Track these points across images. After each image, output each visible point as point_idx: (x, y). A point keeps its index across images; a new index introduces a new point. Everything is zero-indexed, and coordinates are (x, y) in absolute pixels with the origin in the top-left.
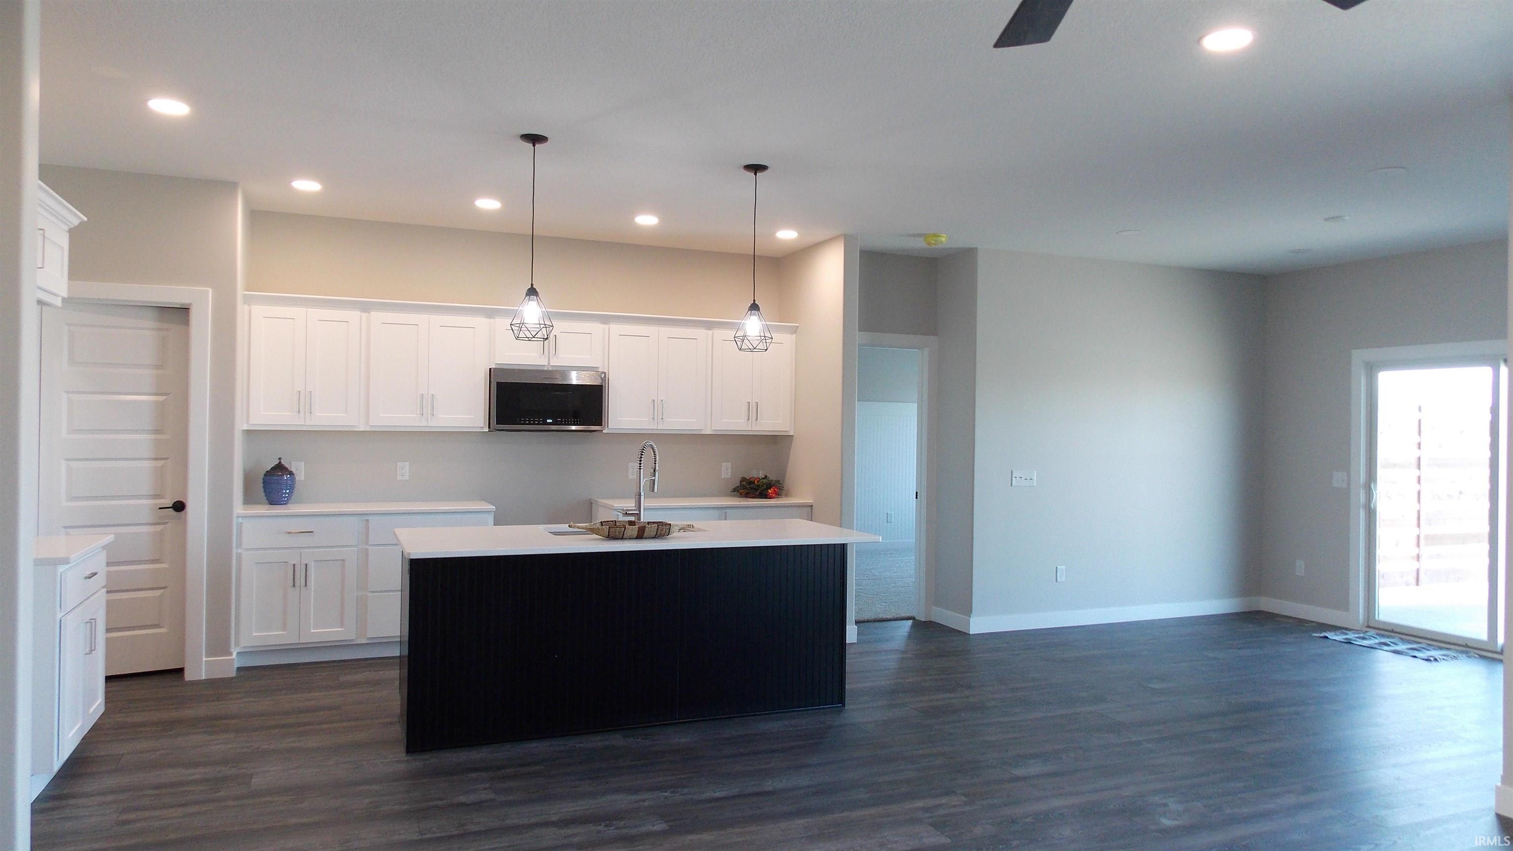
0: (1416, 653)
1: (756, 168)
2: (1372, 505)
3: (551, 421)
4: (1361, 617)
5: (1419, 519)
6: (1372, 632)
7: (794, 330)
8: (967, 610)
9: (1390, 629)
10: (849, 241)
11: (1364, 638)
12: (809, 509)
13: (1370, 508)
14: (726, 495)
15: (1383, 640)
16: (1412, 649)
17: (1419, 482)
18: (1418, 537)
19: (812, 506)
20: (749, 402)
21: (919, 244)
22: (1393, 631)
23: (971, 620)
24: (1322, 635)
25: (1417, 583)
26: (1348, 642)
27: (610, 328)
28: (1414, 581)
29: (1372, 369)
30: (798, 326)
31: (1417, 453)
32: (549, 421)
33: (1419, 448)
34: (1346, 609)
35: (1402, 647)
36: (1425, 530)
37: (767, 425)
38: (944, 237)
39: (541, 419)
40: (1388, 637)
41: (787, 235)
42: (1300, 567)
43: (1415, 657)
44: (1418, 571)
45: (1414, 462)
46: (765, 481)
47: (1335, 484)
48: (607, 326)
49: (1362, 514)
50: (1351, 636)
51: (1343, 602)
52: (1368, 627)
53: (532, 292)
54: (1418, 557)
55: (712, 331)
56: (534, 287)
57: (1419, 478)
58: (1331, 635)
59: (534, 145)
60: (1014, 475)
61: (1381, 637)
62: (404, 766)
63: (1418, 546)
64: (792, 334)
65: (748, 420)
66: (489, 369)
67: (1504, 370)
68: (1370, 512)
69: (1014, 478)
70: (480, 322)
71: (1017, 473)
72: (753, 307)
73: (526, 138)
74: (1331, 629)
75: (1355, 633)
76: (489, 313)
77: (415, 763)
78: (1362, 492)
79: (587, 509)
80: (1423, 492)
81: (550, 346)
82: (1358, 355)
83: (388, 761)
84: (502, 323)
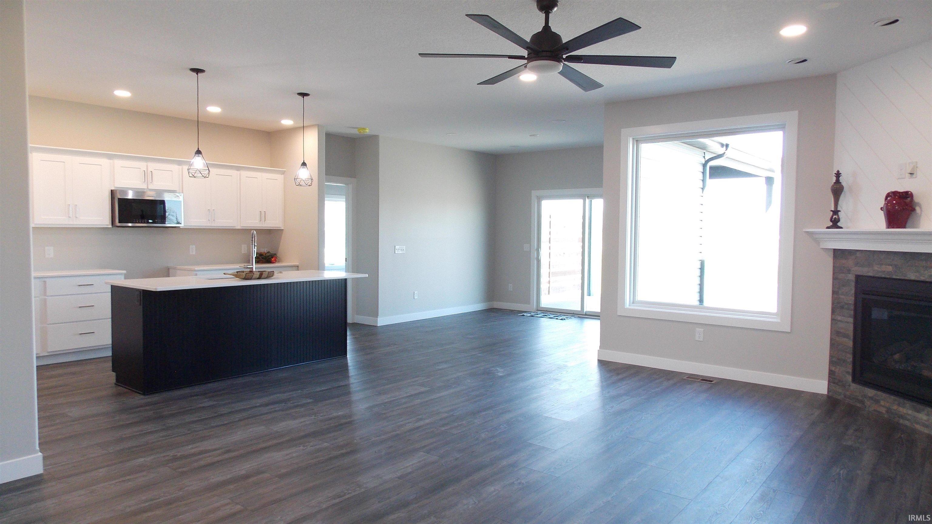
0: (557, 318)
1: (304, 95)
2: (539, 258)
3: (152, 221)
4: (535, 306)
5: (549, 265)
6: (539, 312)
7: (283, 173)
8: (375, 314)
9: (546, 310)
10: (320, 127)
11: (537, 314)
12: (297, 267)
14: (239, 262)
16: (555, 316)
17: (550, 249)
18: (549, 273)
19: (298, 266)
20: (261, 211)
21: (355, 132)
23: (378, 319)
24: (522, 314)
25: (549, 294)
26: (532, 316)
27: (183, 168)
28: (547, 293)
29: (539, 199)
30: (285, 171)
32: (150, 221)
33: (550, 234)
34: (529, 304)
35: (551, 316)
36: (552, 270)
37: (271, 223)
38: (367, 129)
39: (146, 220)
40: (546, 313)
41: (287, 122)
42: (511, 287)
44: (549, 287)
46: (269, 255)
47: (525, 250)
48: (180, 167)
49: (535, 262)
50: (532, 314)
51: (528, 301)
52: (537, 310)
53: (199, 152)
54: (549, 282)
55: (238, 171)
56: (199, 150)
57: (550, 247)
58: (525, 314)
59: (197, 74)
60: (396, 248)
61: (543, 313)
62: (149, 400)
63: (549, 277)
64: (282, 175)
65: (260, 221)
66: (111, 190)
67: (587, 201)
68: (539, 261)
69: (396, 250)
70: (104, 162)
71: (397, 247)
72: (304, 164)
73: (193, 70)
74: (525, 312)
75: (534, 312)
76: (110, 157)
77: (155, 398)
78: (536, 253)
79: (167, 272)
80: (550, 253)
81: (148, 177)
82: (534, 193)
83: (138, 399)
84: (118, 163)
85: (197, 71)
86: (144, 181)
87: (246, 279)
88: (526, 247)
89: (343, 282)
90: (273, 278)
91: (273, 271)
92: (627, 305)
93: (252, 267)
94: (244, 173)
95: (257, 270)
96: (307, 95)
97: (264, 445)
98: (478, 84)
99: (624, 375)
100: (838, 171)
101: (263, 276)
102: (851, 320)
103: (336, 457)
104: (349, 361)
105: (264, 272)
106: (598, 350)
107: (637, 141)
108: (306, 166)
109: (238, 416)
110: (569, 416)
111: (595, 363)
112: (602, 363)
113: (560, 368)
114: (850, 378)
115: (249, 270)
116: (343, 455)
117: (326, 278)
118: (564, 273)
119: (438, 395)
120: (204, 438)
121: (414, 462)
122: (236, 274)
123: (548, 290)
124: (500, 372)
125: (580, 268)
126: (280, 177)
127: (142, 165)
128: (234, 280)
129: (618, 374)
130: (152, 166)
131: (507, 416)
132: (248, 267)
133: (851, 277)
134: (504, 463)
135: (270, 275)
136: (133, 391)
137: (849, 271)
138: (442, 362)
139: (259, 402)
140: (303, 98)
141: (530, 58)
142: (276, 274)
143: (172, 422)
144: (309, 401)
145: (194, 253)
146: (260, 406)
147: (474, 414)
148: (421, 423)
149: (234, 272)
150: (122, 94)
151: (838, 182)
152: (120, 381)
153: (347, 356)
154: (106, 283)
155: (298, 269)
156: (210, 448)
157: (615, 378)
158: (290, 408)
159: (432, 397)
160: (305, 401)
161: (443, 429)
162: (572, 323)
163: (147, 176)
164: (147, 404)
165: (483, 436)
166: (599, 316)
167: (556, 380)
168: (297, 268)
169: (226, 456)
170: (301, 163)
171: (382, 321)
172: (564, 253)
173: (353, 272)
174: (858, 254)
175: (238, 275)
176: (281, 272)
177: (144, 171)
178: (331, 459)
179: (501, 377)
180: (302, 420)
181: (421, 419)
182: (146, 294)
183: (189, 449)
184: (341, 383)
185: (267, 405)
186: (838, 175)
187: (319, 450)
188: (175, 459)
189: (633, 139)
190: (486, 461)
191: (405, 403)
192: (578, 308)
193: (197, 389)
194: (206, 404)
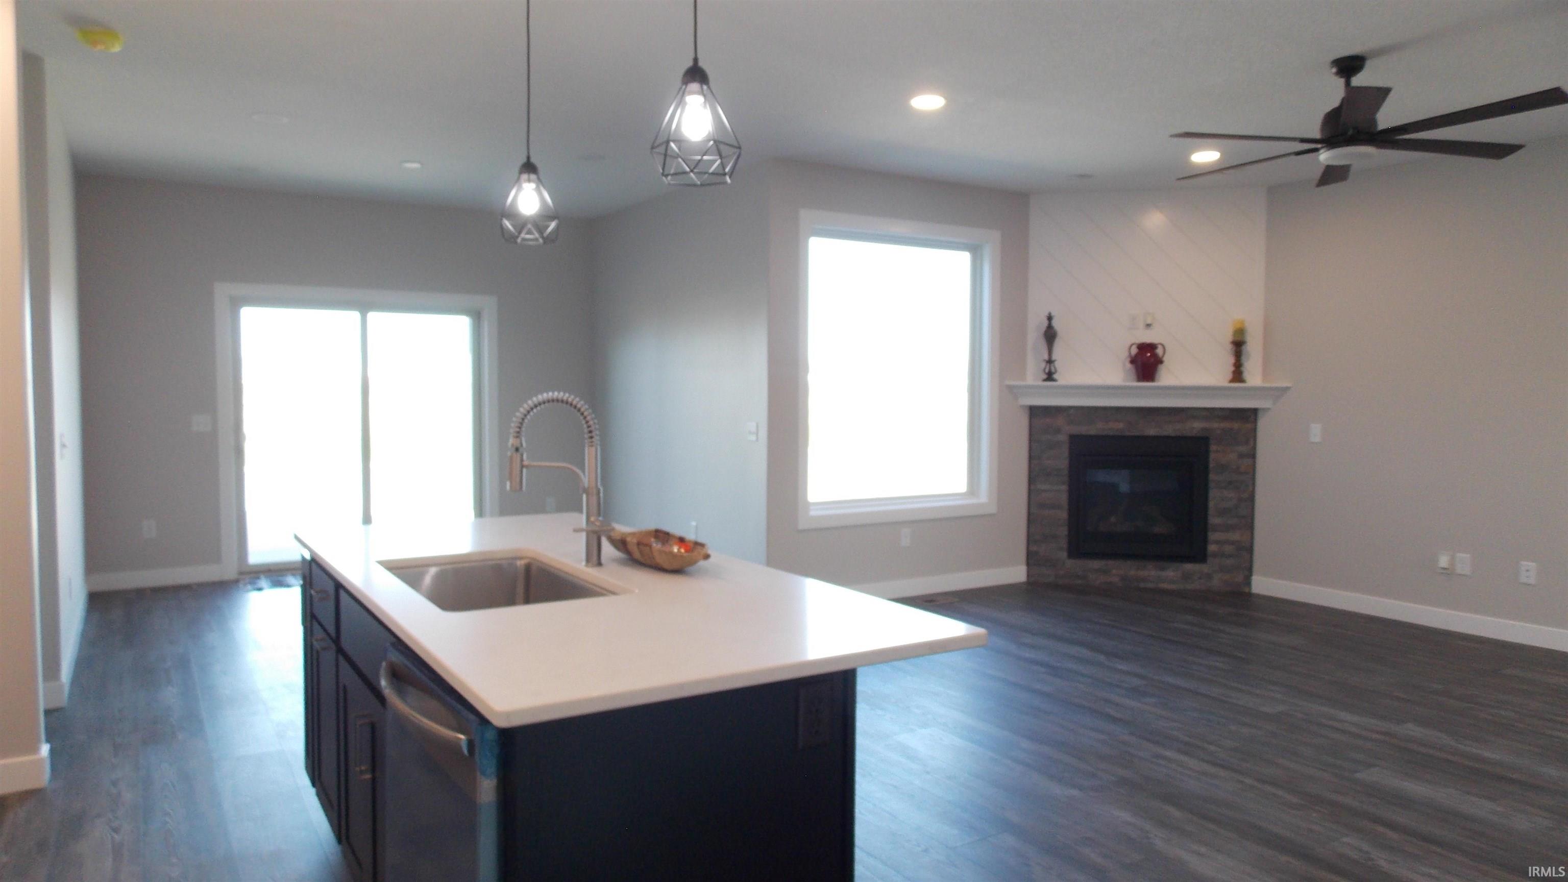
34: (219, 561)
42: (149, 529)
47: (196, 429)
78: (232, 434)
92: (810, 511)
100: (1050, 314)
102: (1064, 488)
114: (1064, 555)
133: (1063, 438)
137: (1058, 431)
151: (1050, 327)
174: (1072, 411)
186: (1050, 318)
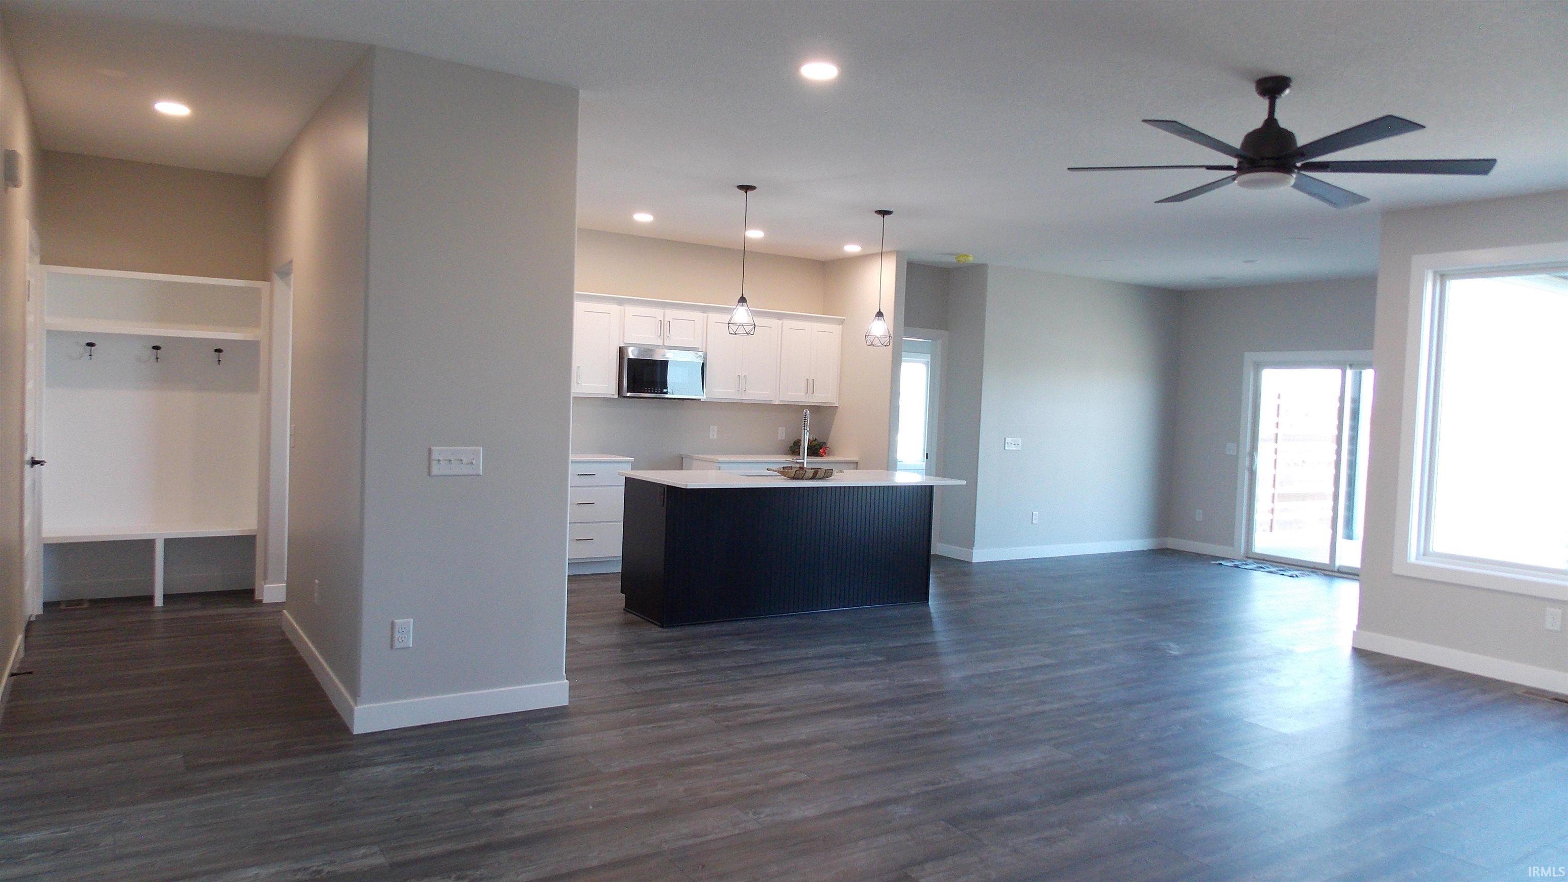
0: (1283, 573)
1: (884, 213)
2: (1254, 468)
4: (1242, 550)
5: (1274, 481)
6: (1250, 561)
7: (842, 322)
8: (970, 543)
9: (1262, 558)
10: (899, 255)
11: (1246, 564)
13: (1252, 470)
14: (786, 454)
15: (1261, 565)
16: (1280, 570)
17: (1276, 453)
18: (1274, 494)
19: (857, 463)
20: (808, 379)
21: (953, 259)
22: (1264, 560)
23: (974, 551)
24: (1217, 563)
26: (1237, 566)
27: (709, 316)
28: (1269, 529)
29: (1258, 367)
30: (844, 319)
31: (1276, 431)
33: (1277, 427)
34: (1232, 545)
35: (1272, 569)
36: (1279, 490)
37: (820, 398)
38: (971, 255)
40: (1262, 564)
41: (852, 249)
42: (1199, 515)
43: (1283, 575)
44: (1272, 520)
45: (1273, 437)
46: (816, 442)
47: (1227, 452)
48: (705, 315)
49: (1246, 474)
50: (1237, 563)
51: (1229, 540)
52: (1246, 557)
53: (743, 300)
54: (1272, 511)
55: (781, 321)
56: (744, 296)
57: (1276, 450)
58: (1223, 563)
59: (746, 192)
60: (1007, 442)
61: (1257, 563)
62: (670, 634)
63: (1273, 502)
64: (839, 325)
65: (806, 393)
66: (620, 347)
67: (1350, 373)
68: (1252, 473)
69: (1006, 444)
70: (614, 308)
71: (1009, 440)
72: (880, 314)
73: (741, 187)
74: (1224, 559)
75: (1239, 561)
76: (620, 302)
77: (676, 632)
78: (1247, 458)
79: (679, 463)
80: (1277, 460)
81: (665, 331)
82: (1250, 357)
83: (655, 632)
84: (631, 310)
85: (746, 188)
86: (659, 335)
87: (795, 478)
88: (1230, 449)
89: (928, 490)
90: (833, 479)
91: (832, 470)
92: (1412, 557)
93: (803, 461)
94: (788, 323)
95: (811, 466)
96: (888, 213)
97: (825, 708)
98: (1156, 202)
99: (1401, 676)
101: (817, 477)
103: (924, 735)
104: (932, 610)
105: (819, 470)
106: (1354, 632)
107: (1442, 277)
108: (883, 317)
109: (785, 668)
110: (1291, 727)
111: (1348, 651)
112: (1360, 654)
113: (1280, 654)
115: (798, 466)
116: (933, 734)
117: (897, 483)
118: (1302, 497)
119: (1069, 673)
120: (747, 690)
121: (1036, 756)
122: (782, 470)
123: (1270, 524)
124: (1175, 650)
125: (1331, 489)
126: (836, 329)
127: (658, 312)
128: (779, 479)
129: (1388, 673)
130: (671, 314)
131: (1184, 714)
132: (797, 461)
134: (1175, 776)
135: (828, 474)
136: (648, 621)
138: (1077, 625)
139: (811, 652)
140: (884, 217)
141: (1241, 170)
142: (835, 473)
143: (704, 665)
144: (879, 659)
145: (715, 437)
146: (815, 657)
147: (1128, 704)
148: (1046, 707)
149: (780, 468)
150: (643, 218)
152: (630, 606)
153: (928, 602)
154: (620, 474)
155: (857, 467)
156: (755, 702)
157: (1381, 679)
158: (854, 665)
159: (1063, 673)
160: (872, 659)
161: (1079, 719)
162: (1311, 584)
163: (664, 327)
164: (668, 640)
165: (1142, 736)
166: (1358, 575)
167: (1270, 671)
168: (855, 465)
169: (778, 715)
170: (876, 313)
171: (979, 555)
172: (1303, 462)
173: (937, 475)
175: (785, 472)
176: (841, 471)
177: (661, 321)
178: (916, 737)
179: (1176, 658)
180: (873, 682)
181: (1044, 703)
182: (672, 491)
183: (731, 700)
184: (923, 640)
185: (822, 657)
187: (902, 724)
188: (716, 710)
189: (1435, 273)
190: (1147, 770)
191: (1020, 677)
192: (1323, 558)
193: (727, 627)
194: (741, 648)
